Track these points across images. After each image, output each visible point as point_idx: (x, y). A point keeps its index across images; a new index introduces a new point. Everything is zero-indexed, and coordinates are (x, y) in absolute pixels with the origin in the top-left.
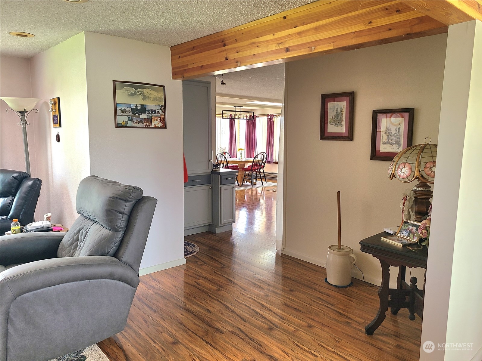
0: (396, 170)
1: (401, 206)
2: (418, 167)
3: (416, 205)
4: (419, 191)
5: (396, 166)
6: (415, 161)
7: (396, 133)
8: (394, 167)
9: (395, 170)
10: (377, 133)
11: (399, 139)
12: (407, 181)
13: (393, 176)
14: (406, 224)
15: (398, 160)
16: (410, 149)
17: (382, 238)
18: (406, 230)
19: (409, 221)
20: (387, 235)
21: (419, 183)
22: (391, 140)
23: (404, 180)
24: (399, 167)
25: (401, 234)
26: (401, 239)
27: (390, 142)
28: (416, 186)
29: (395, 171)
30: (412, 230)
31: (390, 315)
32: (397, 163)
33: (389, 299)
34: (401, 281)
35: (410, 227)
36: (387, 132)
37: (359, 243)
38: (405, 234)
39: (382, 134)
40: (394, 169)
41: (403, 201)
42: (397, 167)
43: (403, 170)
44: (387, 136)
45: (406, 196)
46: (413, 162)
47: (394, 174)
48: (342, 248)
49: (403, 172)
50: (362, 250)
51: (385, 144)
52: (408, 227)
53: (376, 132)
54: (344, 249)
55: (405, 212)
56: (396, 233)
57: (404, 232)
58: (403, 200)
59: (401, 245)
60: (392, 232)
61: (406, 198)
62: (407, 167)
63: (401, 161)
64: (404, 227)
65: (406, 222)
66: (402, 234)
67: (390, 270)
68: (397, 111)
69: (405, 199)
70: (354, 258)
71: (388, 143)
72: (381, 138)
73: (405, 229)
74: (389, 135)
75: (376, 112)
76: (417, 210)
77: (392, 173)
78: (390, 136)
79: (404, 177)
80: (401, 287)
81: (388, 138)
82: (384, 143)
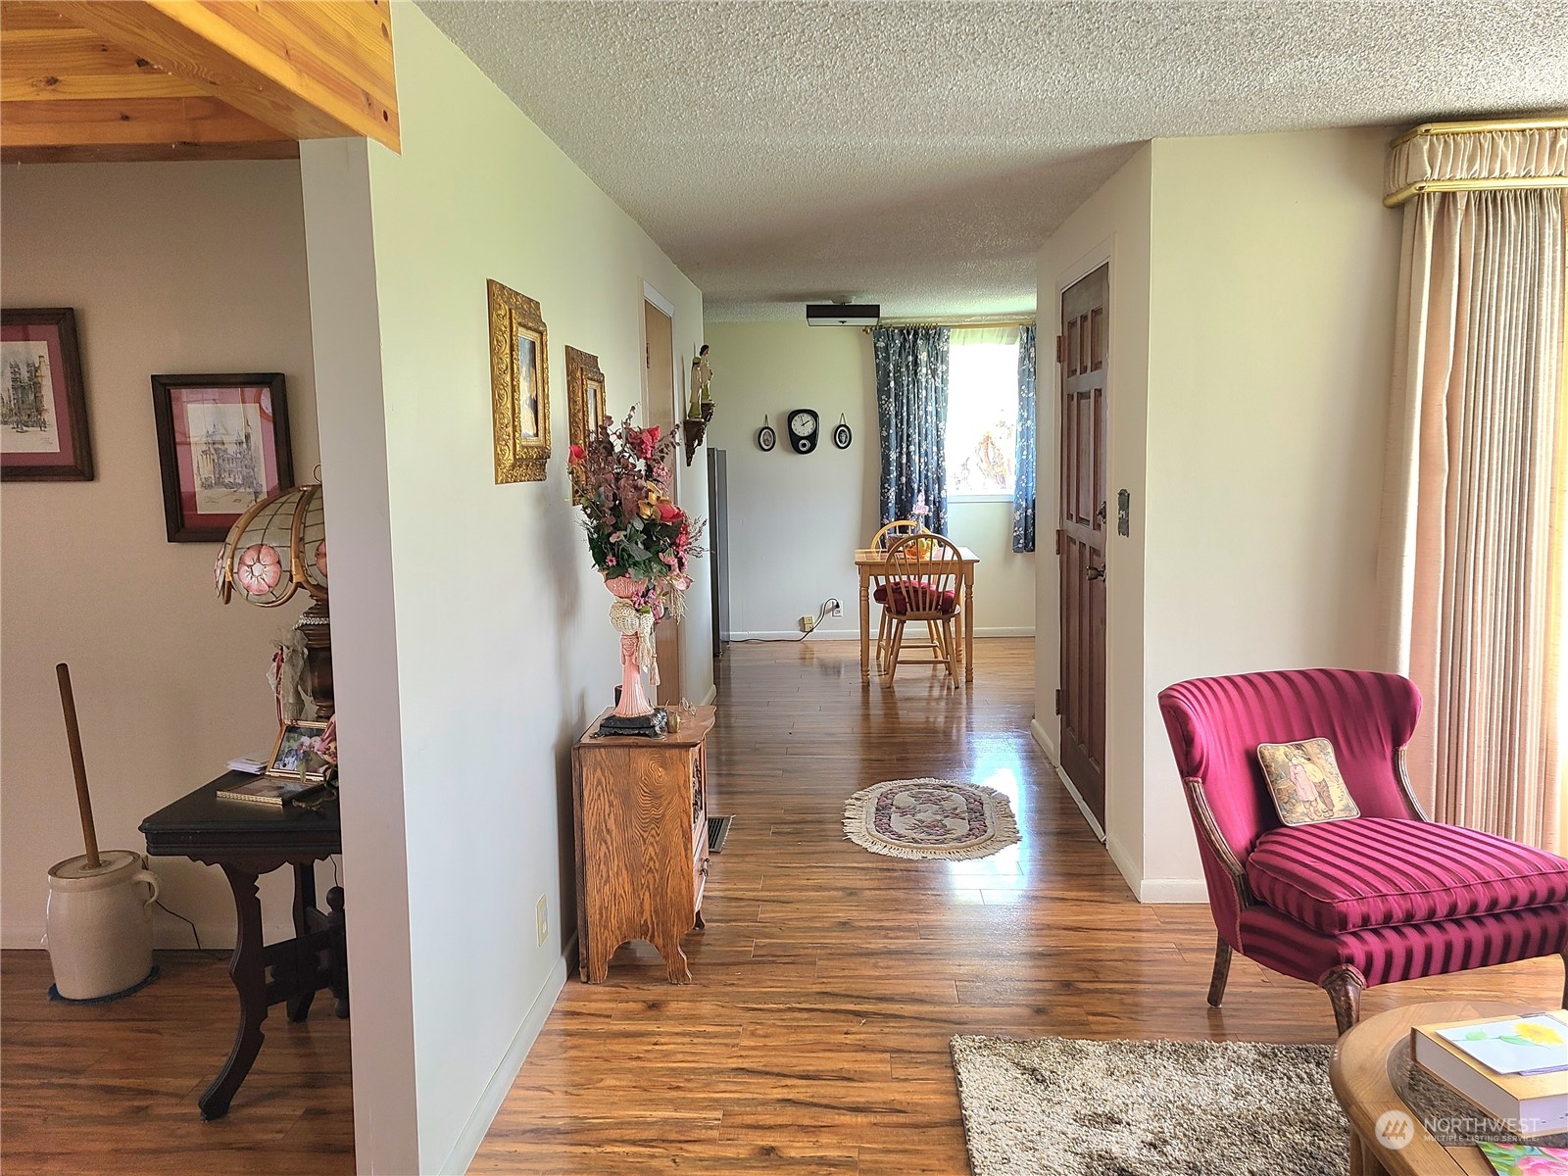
0: (235, 570)
1: (272, 682)
2: (297, 557)
3: (312, 672)
4: (316, 628)
5: (233, 558)
6: (288, 539)
7: (240, 453)
8: (229, 563)
9: (231, 570)
10: (178, 448)
11: (253, 470)
12: (274, 601)
13: (228, 589)
14: (292, 735)
15: (239, 539)
16: (272, 502)
17: (218, 793)
18: (293, 752)
19: (302, 723)
20: (238, 779)
21: (315, 602)
22: (227, 474)
23: (264, 599)
24: (242, 562)
25: (281, 767)
26: (282, 784)
27: (226, 481)
28: (307, 614)
29: (232, 576)
30: (311, 746)
31: (287, 1027)
32: (235, 549)
33: (269, 979)
34: (304, 913)
35: (306, 740)
36: (212, 450)
37: (140, 829)
38: (292, 764)
39: (196, 452)
40: (227, 568)
41: (275, 664)
42: (237, 560)
43: (257, 569)
44: (214, 460)
45: (282, 649)
46: (282, 542)
47: (230, 582)
48: (104, 861)
49: (258, 575)
50: (152, 850)
51: (210, 486)
52: (298, 743)
53: (175, 444)
54: (110, 863)
55: (283, 697)
56: (265, 768)
57: (290, 760)
58: (274, 660)
59: (279, 801)
60: (253, 769)
61: (282, 654)
62: (267, 558)
63: (247, 541)
64: (287, 744)
65: (294, 727)
66: (285, 765)
67: (258, 889)
68: (233, 380)
69: (278, 658)
70: (152, 881)
71: (219, 482)
72: (195, 468)
73: (290, 751)
74: (219, 458)
75: (164, 381)
76: (316, 685)
77: (224, 581)
78: (224, 460)
79: (261, 591)
80: (307, 928)
81: (218, 469)
82: (206, 486)
